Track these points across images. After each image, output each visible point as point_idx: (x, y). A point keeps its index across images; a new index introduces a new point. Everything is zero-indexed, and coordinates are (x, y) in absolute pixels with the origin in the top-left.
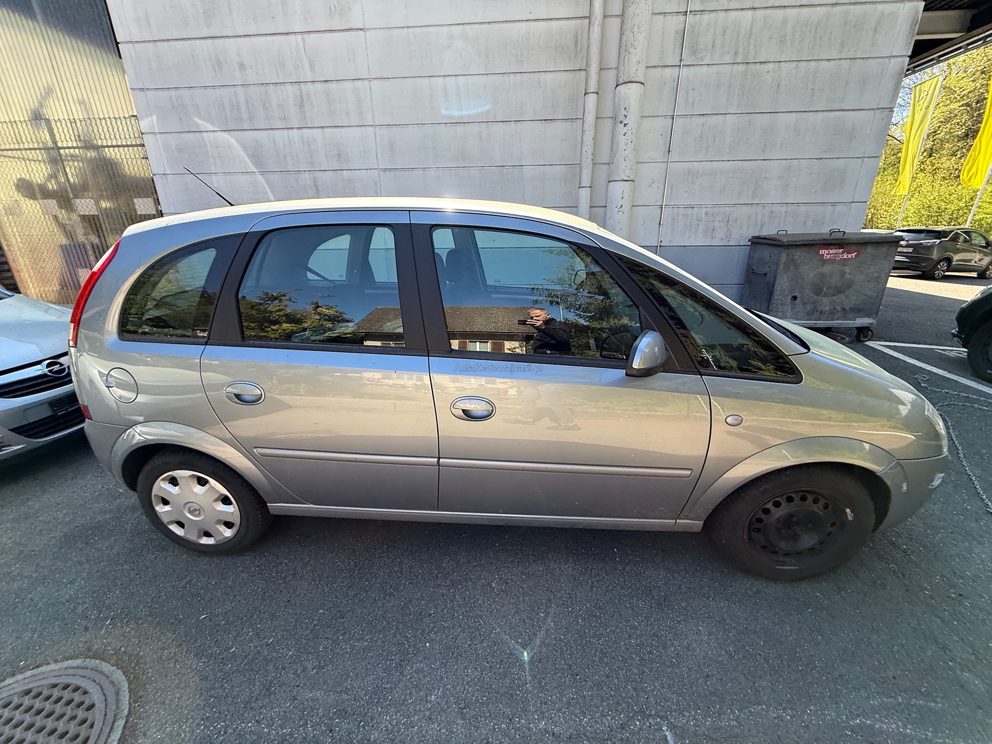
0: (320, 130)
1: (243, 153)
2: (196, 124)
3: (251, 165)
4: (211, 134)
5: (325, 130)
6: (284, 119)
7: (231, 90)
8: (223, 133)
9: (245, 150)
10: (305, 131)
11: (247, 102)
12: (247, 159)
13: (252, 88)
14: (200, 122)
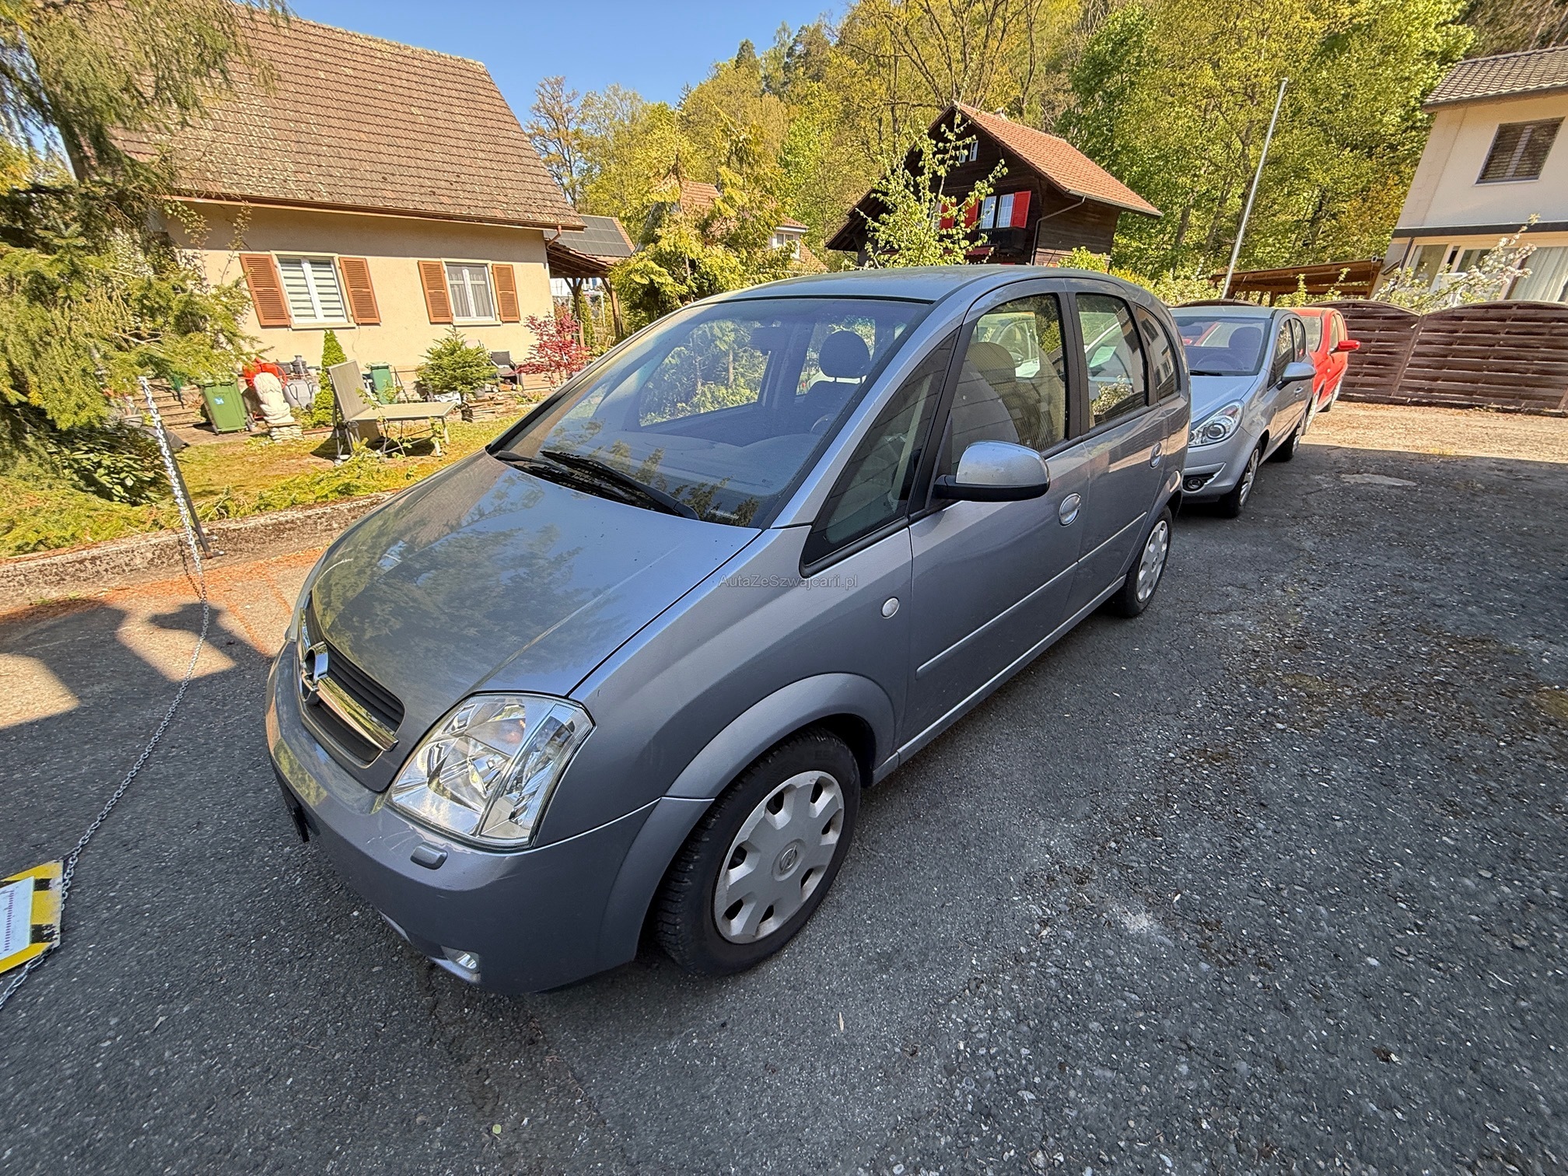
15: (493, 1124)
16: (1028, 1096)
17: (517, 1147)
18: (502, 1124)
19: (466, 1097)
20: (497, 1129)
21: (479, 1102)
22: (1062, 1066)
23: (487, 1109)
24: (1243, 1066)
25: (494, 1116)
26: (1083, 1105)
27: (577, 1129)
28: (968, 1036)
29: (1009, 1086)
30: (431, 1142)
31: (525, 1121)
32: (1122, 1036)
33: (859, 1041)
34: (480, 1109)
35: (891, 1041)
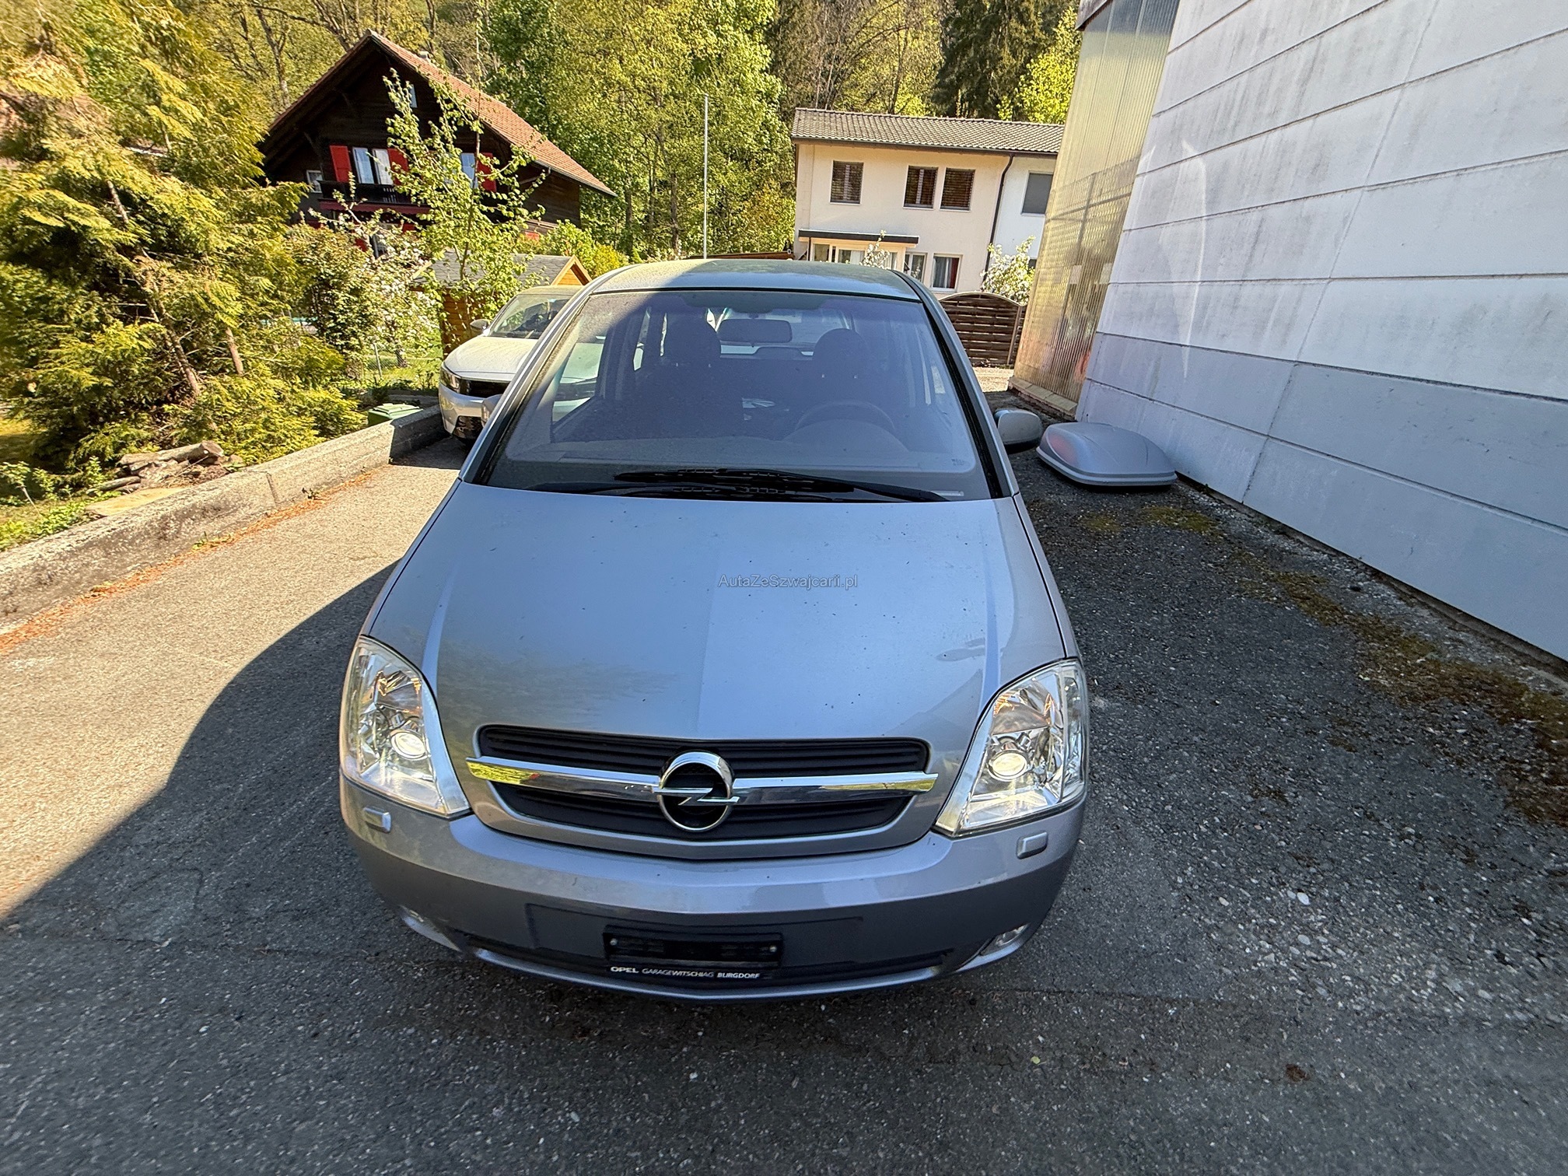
0: (1310, 122)
1: (1204, 188)
2: (1182, 150)
3: (1204, 206)
4: (1186, 164)
5: (1320, 119)
6: (1274, 114)
7: (1235, 81)
8: (1199, 161)
9: (1208, 182)
10: (1289, 129)
11: (1243, 97)
12: (1204, 197)
13: (1259, 70)
14: (1185, 145)
15: (1028, 1061)
16: (1169, 807)
17: (1058, 1054)
18: (1033, 1055)
19: (993, 1069)
20: (1036, 1060)
21: (1004, 1061)
22: (1159, 785)
23: (1014, 1059)
24: (1196, 739)
25: (1023, 1056)
26: (1186, 794)
27: (1067, 1010)
28: (1122, 801)
29: (1158, 809)
30: (1021, 1109)
31: (1041, 1039)
32: (1156, 757)
33: (1095, 841)
34: (1011, 1064)
35: (1104, 830)
